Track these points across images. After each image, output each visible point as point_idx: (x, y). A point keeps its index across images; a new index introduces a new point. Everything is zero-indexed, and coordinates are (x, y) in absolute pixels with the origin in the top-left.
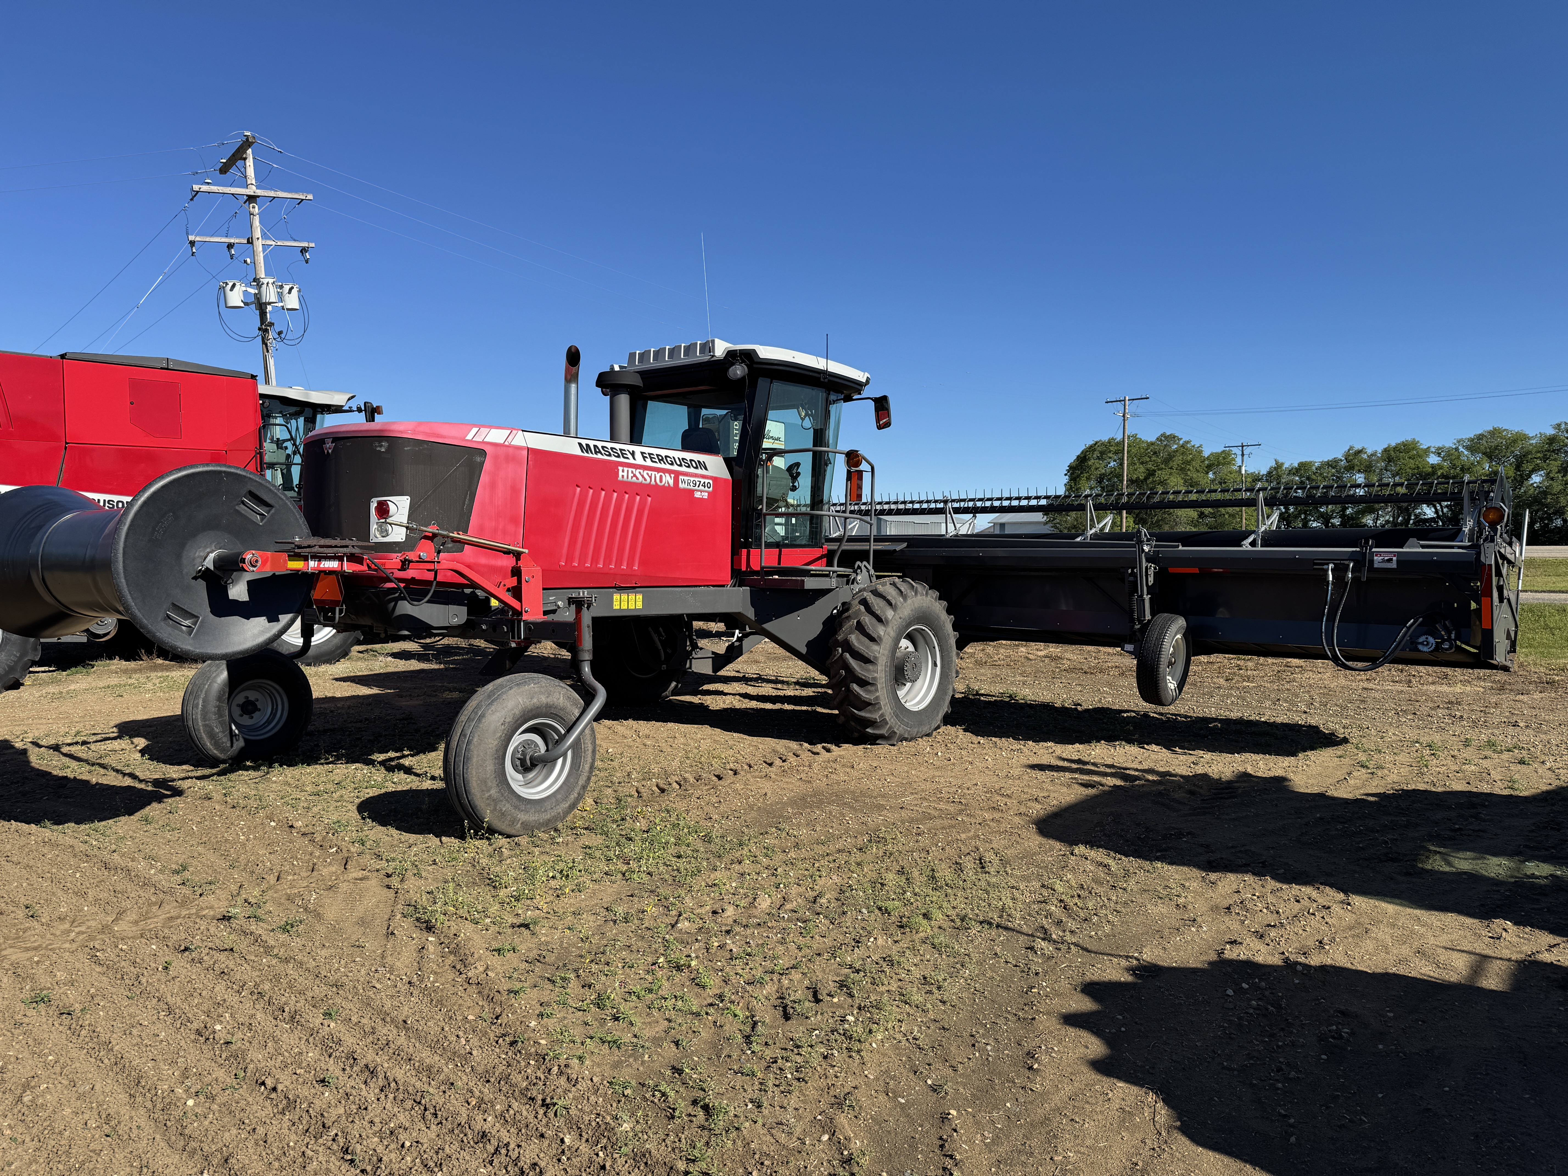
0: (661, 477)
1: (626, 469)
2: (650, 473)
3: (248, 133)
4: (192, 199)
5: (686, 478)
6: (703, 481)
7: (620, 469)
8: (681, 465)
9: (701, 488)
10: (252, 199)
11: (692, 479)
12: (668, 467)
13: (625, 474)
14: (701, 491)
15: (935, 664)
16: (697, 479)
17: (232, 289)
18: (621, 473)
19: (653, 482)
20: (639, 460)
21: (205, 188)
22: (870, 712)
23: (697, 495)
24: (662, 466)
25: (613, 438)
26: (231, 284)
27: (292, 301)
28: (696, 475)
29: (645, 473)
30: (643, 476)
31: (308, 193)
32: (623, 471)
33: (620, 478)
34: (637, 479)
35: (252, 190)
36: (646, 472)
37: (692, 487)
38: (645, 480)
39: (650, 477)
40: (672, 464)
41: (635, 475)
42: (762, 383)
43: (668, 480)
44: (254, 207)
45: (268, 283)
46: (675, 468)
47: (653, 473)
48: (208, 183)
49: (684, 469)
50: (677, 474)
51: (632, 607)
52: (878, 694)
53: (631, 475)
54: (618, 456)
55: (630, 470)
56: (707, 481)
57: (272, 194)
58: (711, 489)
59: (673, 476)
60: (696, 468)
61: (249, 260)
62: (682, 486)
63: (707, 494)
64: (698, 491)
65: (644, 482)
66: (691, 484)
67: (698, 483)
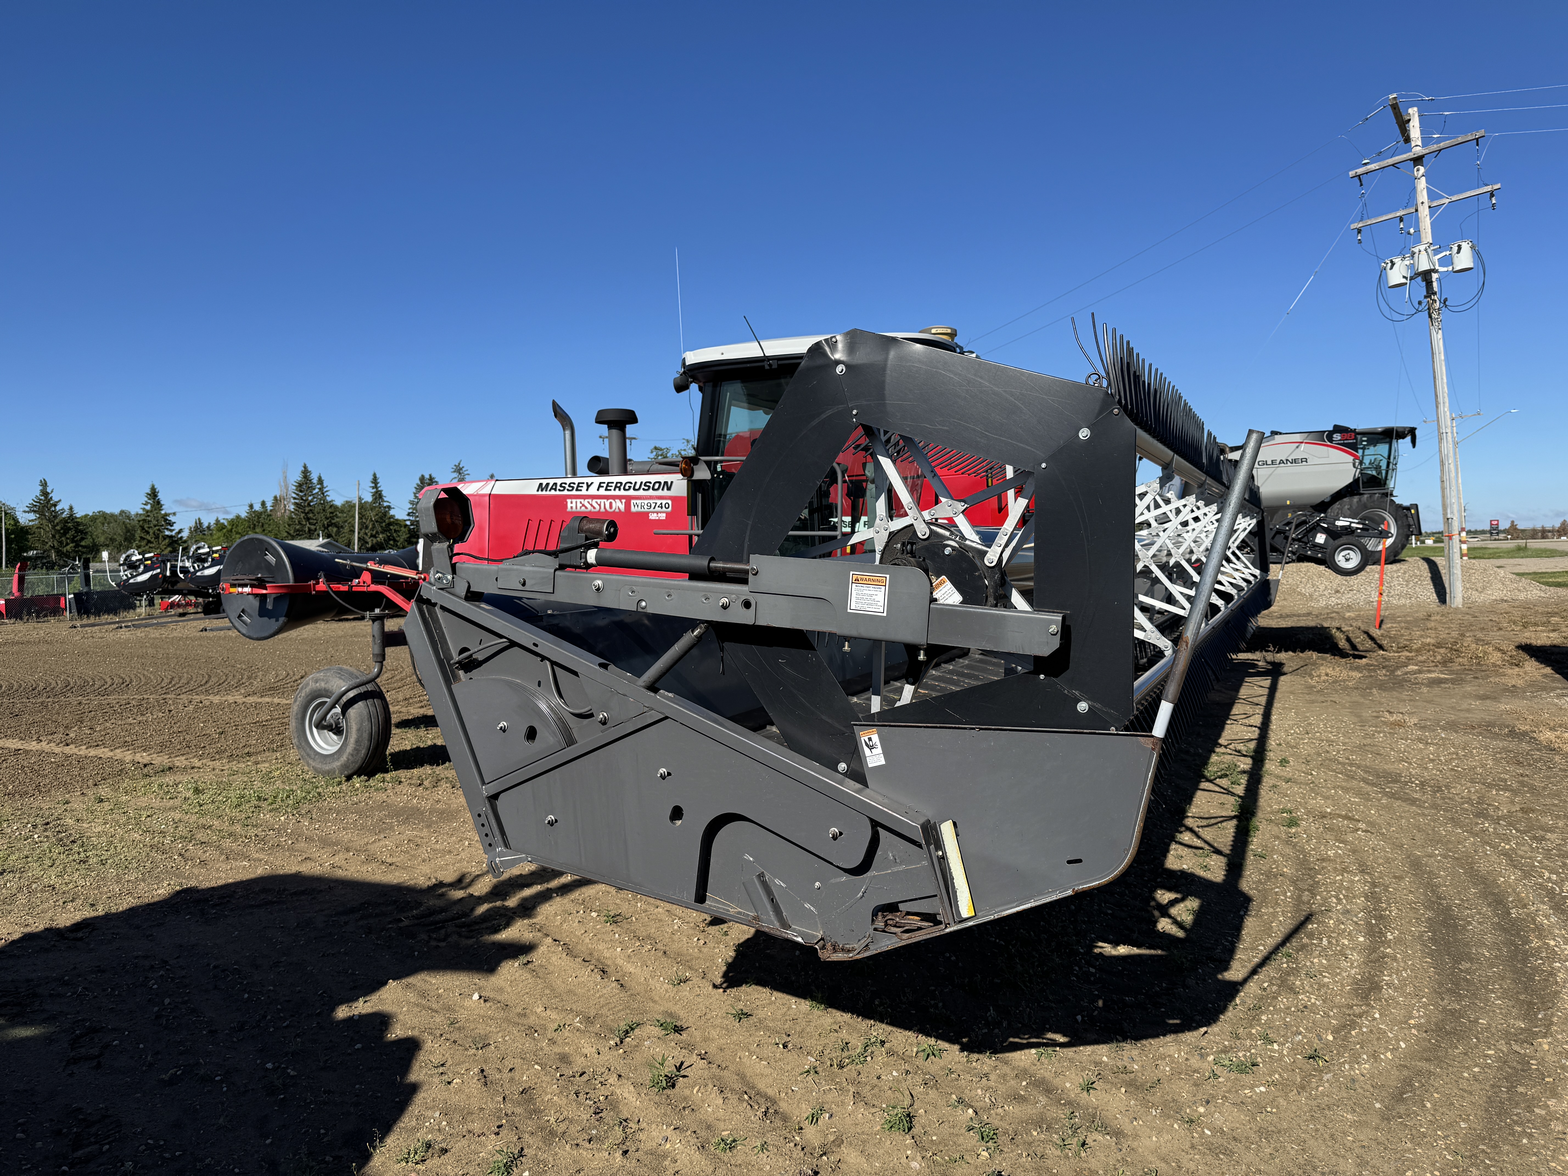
0: (611, 504)
1: (574, 501)
2: (599, 501)
3: (1396, 95)
5: (639, 502)
6: (659, 502)
7: (569, 501)
9: (657, 509)
10: (1416, 161)
11: (646, 502)
13: (574, 505)
16: (651, 501)
17: (1392, 267)
18: (569, 505)
19: (602, 510)
21: (1363, 170)
23: (653, 517)
26: (1391, 262)
27: (1464, 259)
29: (594, 503)
30: (592, 505)
32: (571, 503)
33: (569, 509)
34: (588, 508)
35: (1417, 151)
36: (594, 501)
37: (646, 510)
38: (594, 508)
39: (600, 505)
41: (583, 505)
43: (619, 505)
44: (1418, 169)
45: (1420, 251)
47: (603, 501)
48: (1366, 164)
50: (628, 499)
53: (579, 505)
55: (579, 501)
56: (664, 502)
57: (1440, 146)
58: (670, 509)
59: (624, 501)
61: (1412, 231)
62: (633, 509)
63: (664, 515)
64: (653, 512)
65: (593, 510)
66: (646, 507)
67: (653, 505)
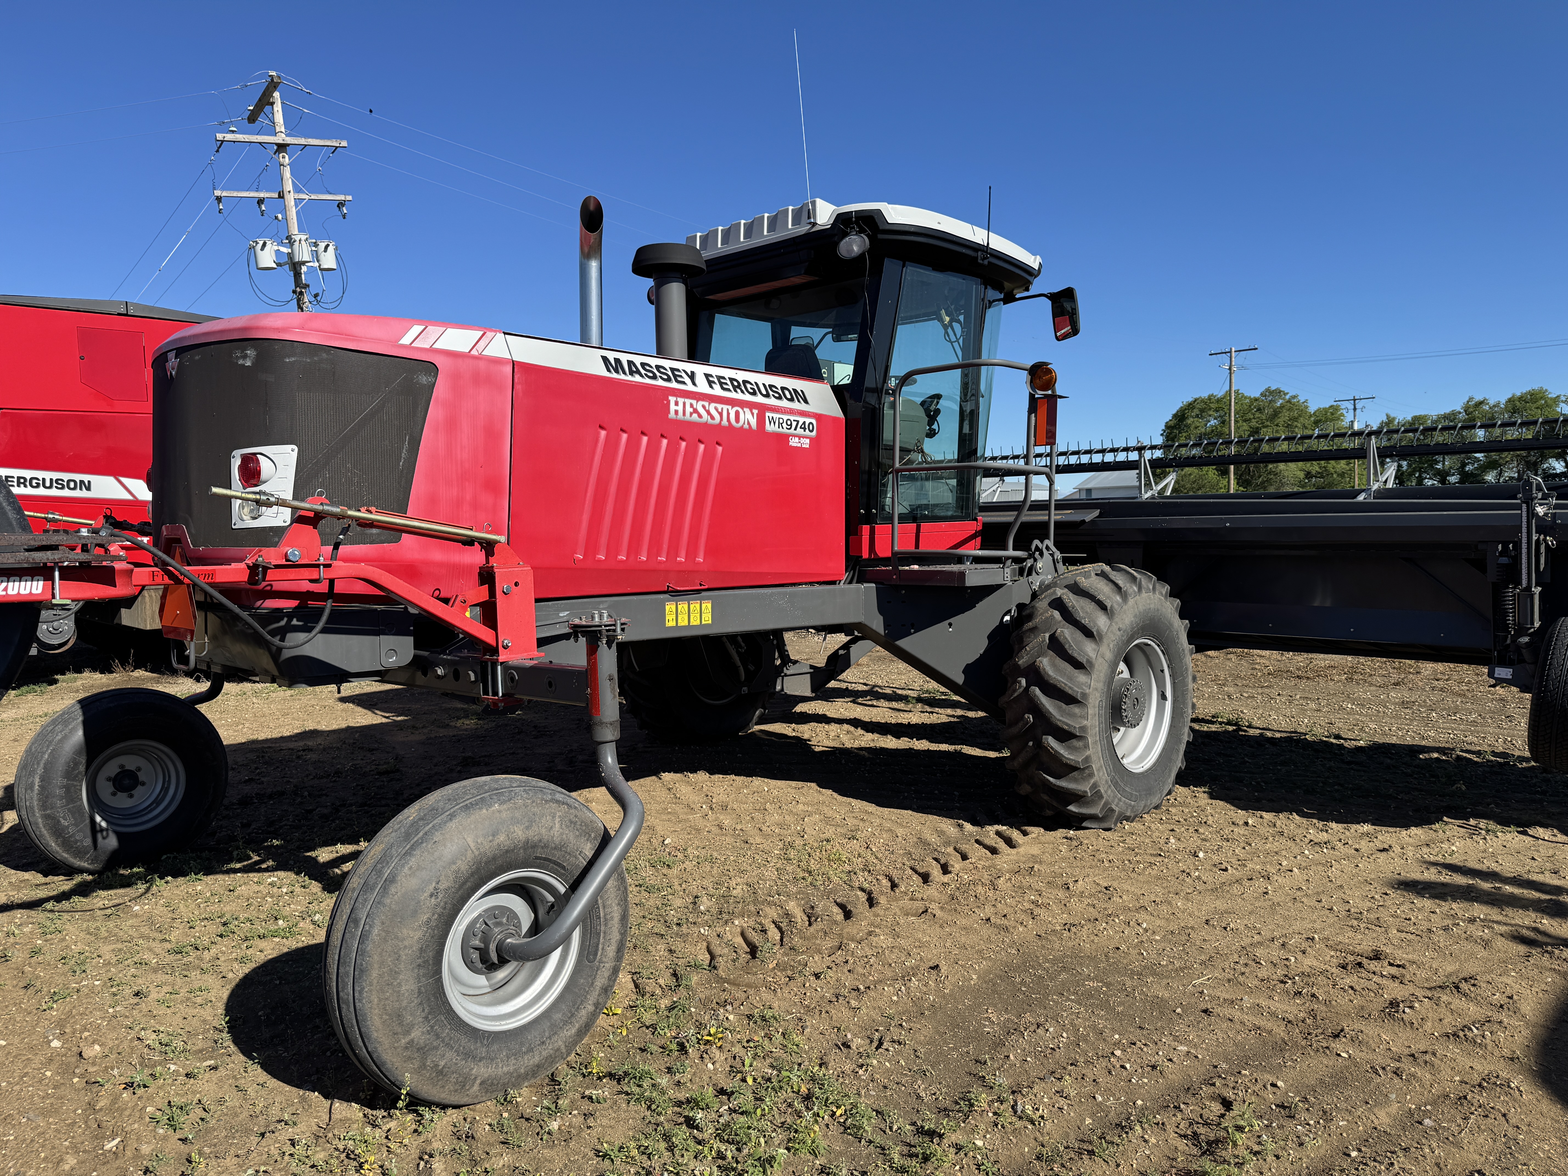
0: (737, 413)
1: (681, 401)
2: (720, 406)
3: (273, 73)
4: (217, 151)
5: (776, 416)
6: (801, 420)
7: (672, 399)
8: (767, 396)
9: (800, 431)
10: (282, 147)
11: (785, 417)
12: (748, 397)
13: (680, 408)
14: (800, 437)
15: (1163, 697)
16: (792, 418)
17: (262, 249)
18: (673, 407)
19: (725, 422)
20: (702, 386)
21: (229, 137)
22: (1076, 780)
23: (794, 442)
24: (739, 396)
25: (661, 352)
26: (261, 243)
27: (329, 260)
28: (791, 412)
29: (712, 407)
30: (708, 412)
31: (342, 139)
32: (677, 404)
33: (672, 415)
34: (700, 416)
35: (281, 138)
36: (713, 405)
37: (785, 431)
38: (713, 418)
39: (721, 414)
40: (754, 393)
41: (696, 411)
42: (890, 266)
43: (749, 418)
44: (284, 157)
45: (300, 241)
46: (759, 399)
47: (725, 407)
48: (233, 132)
49: (772, 401)
50: (763, 409)
51: (695, 621)
52: (1088, 753)
53: (689, 410)
54: (669, 380)
55: (688, 402)
56: (808, 421)
57: (303, 141)
58: (814, 433)
59: (755, 412)
60: (792, 400)
61: (280, 216)
62: (770, 428)
63: (808, 441)
64: (795, 436)
65: (710, 421)
66: (784, 425)
67: (794, 424)
